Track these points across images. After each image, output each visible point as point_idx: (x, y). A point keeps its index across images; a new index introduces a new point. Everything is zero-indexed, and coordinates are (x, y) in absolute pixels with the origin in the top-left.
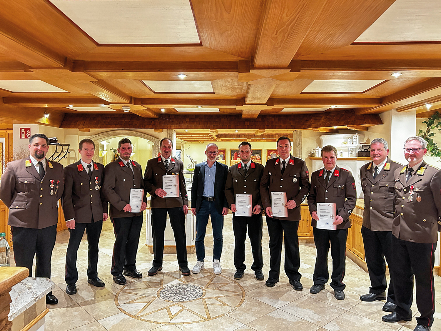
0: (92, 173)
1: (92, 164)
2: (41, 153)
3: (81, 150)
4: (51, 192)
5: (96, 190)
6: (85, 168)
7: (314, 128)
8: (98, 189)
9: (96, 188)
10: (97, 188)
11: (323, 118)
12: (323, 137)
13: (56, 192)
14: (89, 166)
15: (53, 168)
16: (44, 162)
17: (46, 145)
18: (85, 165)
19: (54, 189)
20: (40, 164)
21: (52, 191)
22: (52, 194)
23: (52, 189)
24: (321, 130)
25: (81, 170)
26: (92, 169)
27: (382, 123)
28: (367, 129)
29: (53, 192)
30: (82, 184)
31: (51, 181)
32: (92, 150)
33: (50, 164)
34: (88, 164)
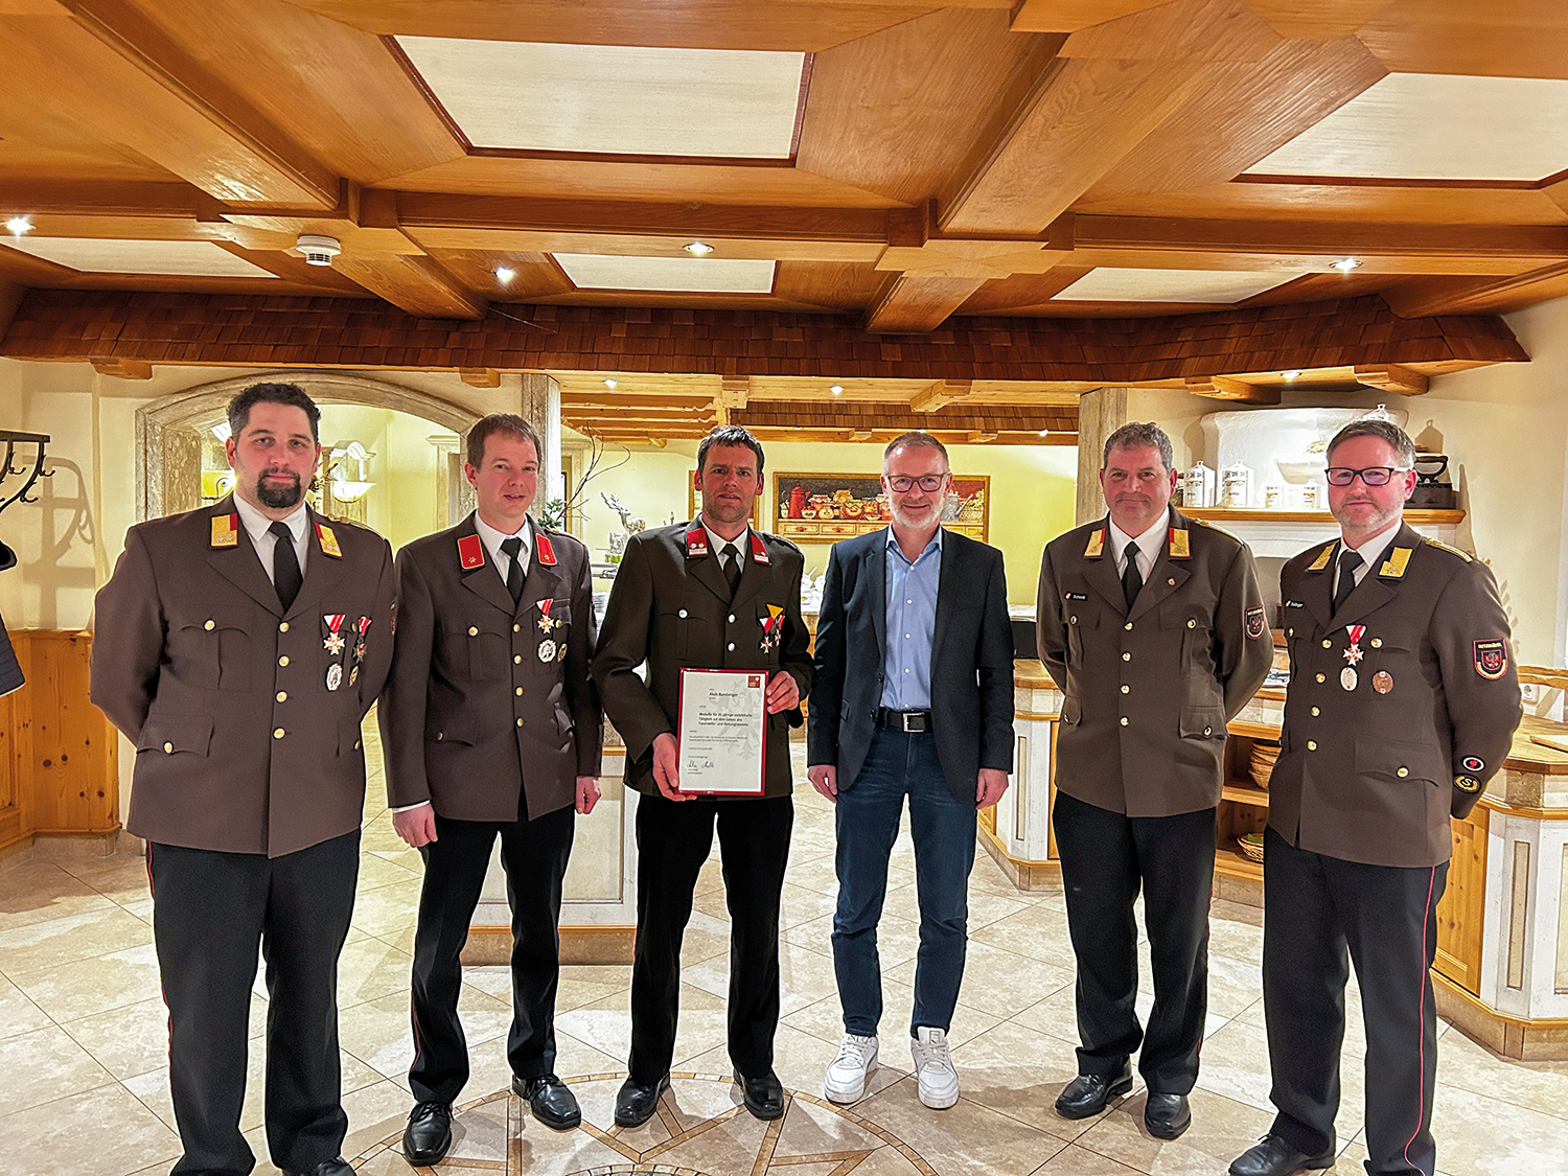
0: (525, 579)
1: (525, 535)
2: (286, 481)
3: (479, 467)
4: (331, 675)
5: (545, 660)
6: (494, 556)
7: (1193, 379)
8: (550, 659)
9: (541, 656)
10: (547, 651)
11: (1235, 331)
12: (1224, 423)
13: (354, 676)
14: (511, 547)
15: (340, 555)
16: (297, 522)
17: (309, 440)
18: (493, 539)
19: (342, 659)
20: (280, 531)
21: (335, 671)
22: (332, 687)
23: (333, 660)
24: (1224, 386)
25: (473, 564)
26: (524, 560)
27: (1522, 356)
28: (1425, 383)
29: (340, 676)
30: (474, 631)
31: (329, 619)
32: (528, 469)
33: (328, 536)
34: (505, 537)
